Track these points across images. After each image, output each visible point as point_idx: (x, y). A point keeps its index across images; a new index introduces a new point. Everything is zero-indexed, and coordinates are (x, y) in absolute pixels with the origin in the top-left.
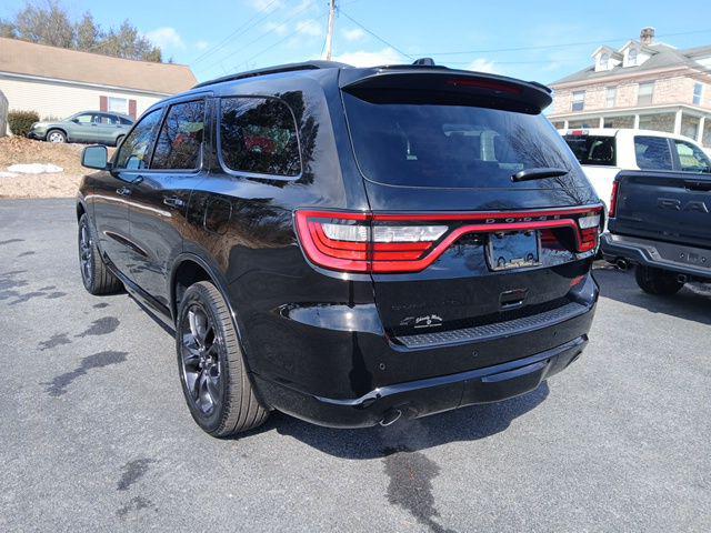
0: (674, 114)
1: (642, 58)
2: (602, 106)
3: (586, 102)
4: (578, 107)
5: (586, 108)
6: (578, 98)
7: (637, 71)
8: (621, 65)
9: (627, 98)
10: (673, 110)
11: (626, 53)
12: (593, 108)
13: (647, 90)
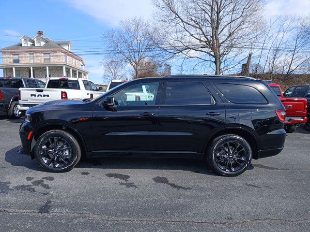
0: (62, 67)
1: (43, 43)
2: (28, 62)
3: (20, 59)
4: (16, 61)
5: (20, 62)
6: (16, 57)
7: (41, 48)
8: (34, 45)
9: (39, 60)
10: (62, 66)
11: (35, 40)
12: (24, 62)
13: (47, 57)
